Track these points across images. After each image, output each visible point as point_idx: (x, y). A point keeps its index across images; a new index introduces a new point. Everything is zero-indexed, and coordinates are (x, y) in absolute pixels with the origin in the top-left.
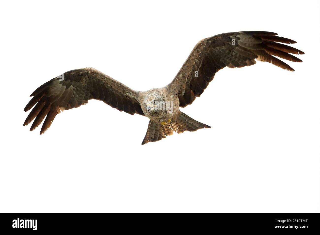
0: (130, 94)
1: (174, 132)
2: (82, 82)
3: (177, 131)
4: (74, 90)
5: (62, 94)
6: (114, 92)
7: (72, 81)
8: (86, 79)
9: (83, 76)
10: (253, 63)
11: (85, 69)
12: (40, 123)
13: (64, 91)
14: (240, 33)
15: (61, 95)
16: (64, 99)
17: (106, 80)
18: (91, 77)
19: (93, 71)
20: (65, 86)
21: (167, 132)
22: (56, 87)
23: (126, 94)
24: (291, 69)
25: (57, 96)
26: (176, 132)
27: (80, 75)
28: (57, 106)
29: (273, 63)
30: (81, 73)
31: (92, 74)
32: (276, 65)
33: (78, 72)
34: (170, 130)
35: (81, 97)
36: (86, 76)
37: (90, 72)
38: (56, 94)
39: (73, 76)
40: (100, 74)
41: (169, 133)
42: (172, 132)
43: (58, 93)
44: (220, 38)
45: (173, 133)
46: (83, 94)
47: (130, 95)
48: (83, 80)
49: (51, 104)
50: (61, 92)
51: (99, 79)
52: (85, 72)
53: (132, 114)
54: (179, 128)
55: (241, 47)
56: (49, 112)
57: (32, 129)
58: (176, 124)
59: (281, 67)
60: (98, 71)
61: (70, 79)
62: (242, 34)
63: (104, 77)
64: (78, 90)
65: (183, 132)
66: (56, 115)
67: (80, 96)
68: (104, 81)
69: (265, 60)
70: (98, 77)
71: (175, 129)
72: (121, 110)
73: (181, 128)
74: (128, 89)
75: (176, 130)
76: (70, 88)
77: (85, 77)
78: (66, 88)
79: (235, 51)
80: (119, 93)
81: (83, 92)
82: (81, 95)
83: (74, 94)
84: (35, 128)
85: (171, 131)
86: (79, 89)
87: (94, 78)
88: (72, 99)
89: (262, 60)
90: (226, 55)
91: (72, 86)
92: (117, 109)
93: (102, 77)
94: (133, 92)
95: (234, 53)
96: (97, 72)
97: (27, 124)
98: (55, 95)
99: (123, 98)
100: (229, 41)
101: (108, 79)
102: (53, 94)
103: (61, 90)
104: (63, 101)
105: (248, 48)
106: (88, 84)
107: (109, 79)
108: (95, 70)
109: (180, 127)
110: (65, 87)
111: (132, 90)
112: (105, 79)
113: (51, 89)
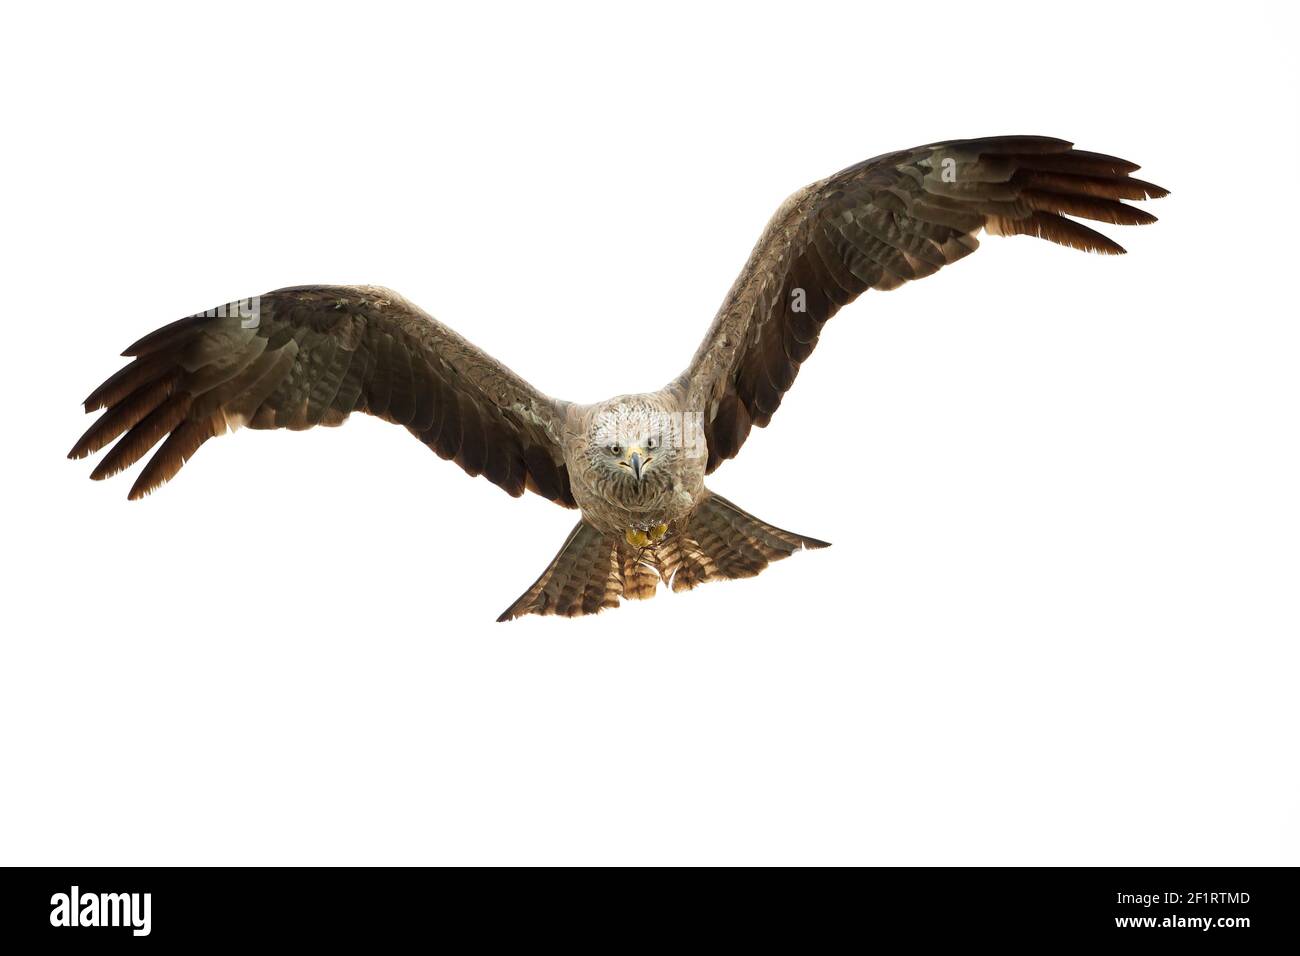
0: (526, 409)
1: (660, 585)
2: (338, 334)
3: (671, 581)
4: (298, 358)
5: (247, 365)
6: (460, 394)
7: (298, 325)
8: (356, 326)
9: (348, 314)
10: (967, 248)
11: (363, 291)
12: (137, 460)
13: (258, 355)
14: (933, 148)
15: (242, 370)
16: (253, 386)
17: (439, 342)
18: (376, 325)
19: (392, 301)
20: (267, 340)
21: (630, 584)
22: (230, 338)
23: (509, 405)
24: (1114, 248)
25: (226, 372)
26: (667, 584)
27: (339, 309)
28: (218, 406)
29: (1044, 236)
30: (344, 301)
31: (387, 313)
32: (1056, 239)
33: (332, 299)
34: (647, 575)
35: (323, 392)
36: (359, 318)
37: (378, 304)
38: (222, 361)
39: (309, 309)
40: (419, 316)
41: (639, 588)
42: (650, 583)
43: (231, 359)
44: (861, 176)
45: (655, 589)
46: (332, 384)
47: (525, 414)
48: (343, 330)
49: (195, 395)
50: (244, 357)
51: (407, 338)
52: (357, 301)
53: (514, 491)
54: (684, 567)
55: (929, 198)
56: (183, 423)
57: (99, 474)
58: (675, 551)
59: (1076, 246)
60: (411, 306)
61: (292, 317)
62: (940, 153)
63: (434, 329)
64: (312, 362)
65: (691, 588)
66: (208, 438)
67: (316, 389)
68: (431, 344)
69: (1018, 230)
70: (410, 327)
71: (667, 572)
72: (472, 468)
73: (688, 569)
74: (524, 388)
75: (670, 576)
76: (283, 349)
77: (354, 320)
78: (267, 347)
79: (908, 213)
80: (482, 397)
81: (331, 376)
82: (324, 385)
83: (293, 373)
84: (111, 474)
85: (650, 581)
86: (318, 359)
87: (387, 329)
88: (282, 391)
89: (1003, 232)
90: (877, 237)
91: (293, 344)
92: (459, 462)
93: (424, 330)
94: (543, 402)
95: (905, 223)
96: (408, 308)
97: (83, 455)
98: (220, 366)
99: (493, 421)
100: (891, 181)
101: (446, 342)
102: (212, 362)
103: (245, 352)
104: (247, 394)
105: (957, 198)
106: (359, 350)
107: (452, 340)
108: (399, 299)
109: (687, 565)
110: (265, 341)
111: (541, 396)
112: (437, 339)
113: (210, 342)
